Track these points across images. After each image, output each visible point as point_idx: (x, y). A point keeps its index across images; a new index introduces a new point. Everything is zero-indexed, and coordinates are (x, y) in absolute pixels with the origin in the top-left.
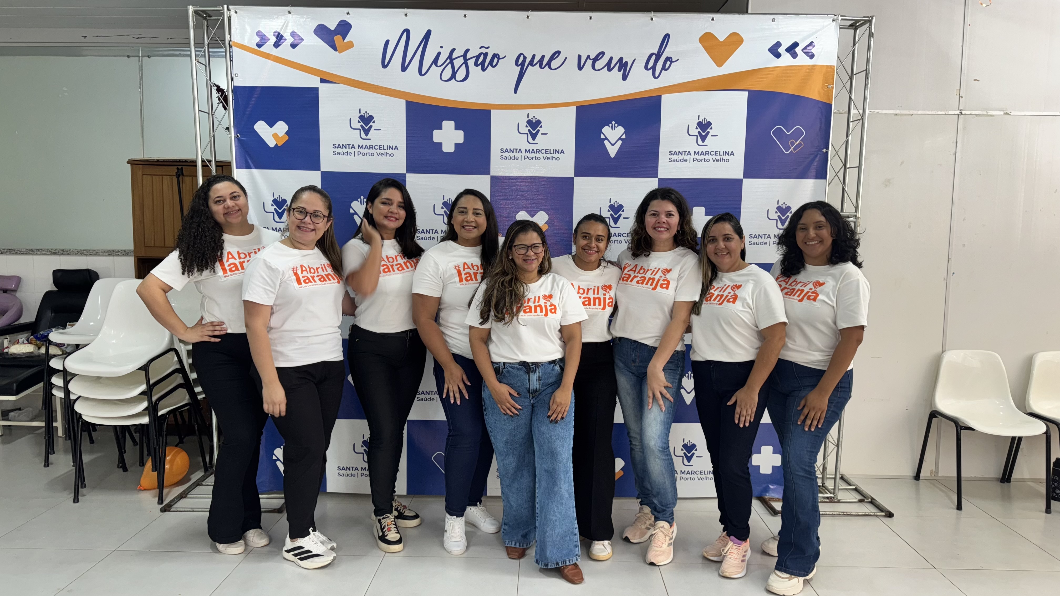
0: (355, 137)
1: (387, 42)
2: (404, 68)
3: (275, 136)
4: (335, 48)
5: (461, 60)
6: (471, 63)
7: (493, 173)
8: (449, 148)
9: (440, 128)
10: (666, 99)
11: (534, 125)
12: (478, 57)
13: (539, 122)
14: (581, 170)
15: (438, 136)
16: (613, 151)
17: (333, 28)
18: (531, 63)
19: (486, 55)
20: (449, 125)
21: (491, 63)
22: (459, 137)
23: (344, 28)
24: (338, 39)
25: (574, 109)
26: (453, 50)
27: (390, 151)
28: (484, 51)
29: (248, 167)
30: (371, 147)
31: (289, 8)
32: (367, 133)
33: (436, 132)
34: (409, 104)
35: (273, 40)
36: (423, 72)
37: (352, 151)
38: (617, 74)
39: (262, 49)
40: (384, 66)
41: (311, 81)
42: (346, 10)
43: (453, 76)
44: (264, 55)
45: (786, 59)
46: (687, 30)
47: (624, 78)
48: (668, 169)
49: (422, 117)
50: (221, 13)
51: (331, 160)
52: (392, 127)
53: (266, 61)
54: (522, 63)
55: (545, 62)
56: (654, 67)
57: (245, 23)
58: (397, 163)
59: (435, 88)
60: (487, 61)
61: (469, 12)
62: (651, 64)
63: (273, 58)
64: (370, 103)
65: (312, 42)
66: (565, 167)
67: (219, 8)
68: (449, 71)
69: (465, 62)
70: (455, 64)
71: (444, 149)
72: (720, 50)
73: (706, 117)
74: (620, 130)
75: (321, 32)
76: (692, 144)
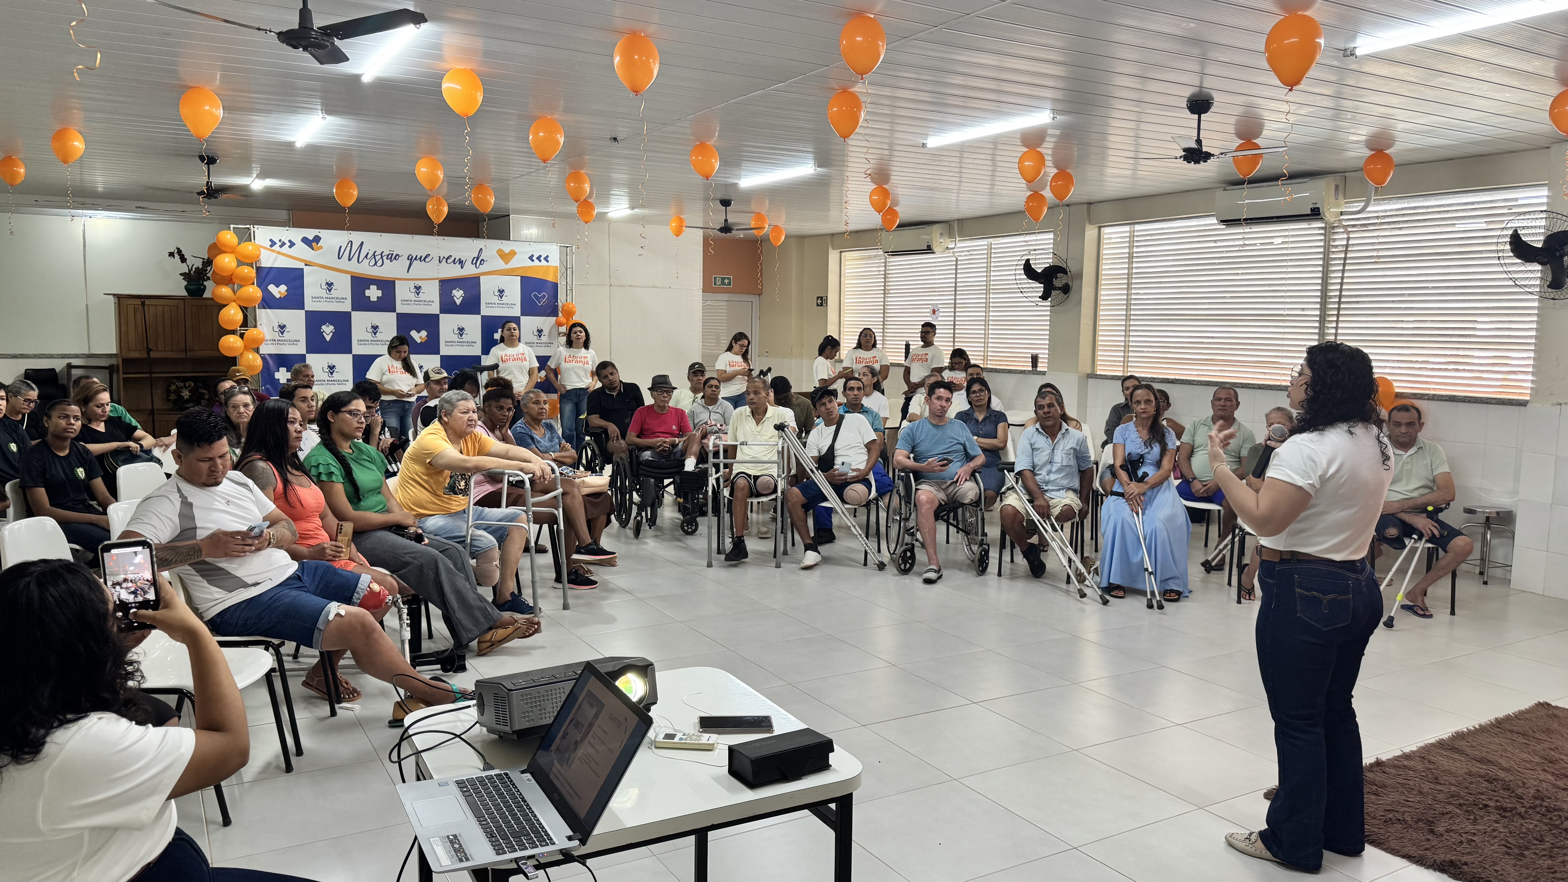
0: (324, 293)
1: (341, 247)
2: (350, 260)
3: (280, 292)
4: (313, 249)
5: (380, 256)
6: (385, 258)
7: (398, 311)
8: (374, 299)
9: (369, 289)
10: (482, 279)
11: (418, 288)
12: (388, 255)
13: (420, 287)
14: (443, 311)
15: (368, 293)
16: (459, 302)
17: (311, 239)
18: (415, 259)
19: (392, 254)
20: (373, 288)
21: (395, 258)
22: (379, 293)
23: (317, 239)
24: (314, 244)
25: (438, 281)
26: (375, 252)
27: (342, 300)
28: (391, 252)
29: (264, 308)
30: (332, 298)
31: (287, 228)
32: (330, 291)
33: (366, 291)
34: (352, 277)
35: (279, 244)
36: (360, 261)
37: (321, 300)
38: (458, 266)
39: (273, 248)
40: (339, 258)
41: (300, 265)
42: (319, 230)
43: (376, 264)
44: (273, 251)
45: (536, 262)
46: (491, 247)
47: (462, 268)
48: (485, 311)
49: (359, 283)
50: (249, 229)
51: (310, 305)
52: (344, 288)
53: (275, 254)
54: (411, 259)
55: (422, 259)
56: (476, 263)
57: (263, 234)
58: (346, 306)
59: (366, 269)
60: (393, 257)
61: (382, 234)
62: (474, 262)
63: (279, 253)
64: (332, 276)
65: (300, 246)
66: (435, 309)
67: (248, 226)
68: (373, 262)
69: (382, 258)
70: (376, 258)
71: (371, 300)
72: (506, 257)
73: (502, 287)
74: (461, 292)
75: (305, 240)
76: (496, 300)
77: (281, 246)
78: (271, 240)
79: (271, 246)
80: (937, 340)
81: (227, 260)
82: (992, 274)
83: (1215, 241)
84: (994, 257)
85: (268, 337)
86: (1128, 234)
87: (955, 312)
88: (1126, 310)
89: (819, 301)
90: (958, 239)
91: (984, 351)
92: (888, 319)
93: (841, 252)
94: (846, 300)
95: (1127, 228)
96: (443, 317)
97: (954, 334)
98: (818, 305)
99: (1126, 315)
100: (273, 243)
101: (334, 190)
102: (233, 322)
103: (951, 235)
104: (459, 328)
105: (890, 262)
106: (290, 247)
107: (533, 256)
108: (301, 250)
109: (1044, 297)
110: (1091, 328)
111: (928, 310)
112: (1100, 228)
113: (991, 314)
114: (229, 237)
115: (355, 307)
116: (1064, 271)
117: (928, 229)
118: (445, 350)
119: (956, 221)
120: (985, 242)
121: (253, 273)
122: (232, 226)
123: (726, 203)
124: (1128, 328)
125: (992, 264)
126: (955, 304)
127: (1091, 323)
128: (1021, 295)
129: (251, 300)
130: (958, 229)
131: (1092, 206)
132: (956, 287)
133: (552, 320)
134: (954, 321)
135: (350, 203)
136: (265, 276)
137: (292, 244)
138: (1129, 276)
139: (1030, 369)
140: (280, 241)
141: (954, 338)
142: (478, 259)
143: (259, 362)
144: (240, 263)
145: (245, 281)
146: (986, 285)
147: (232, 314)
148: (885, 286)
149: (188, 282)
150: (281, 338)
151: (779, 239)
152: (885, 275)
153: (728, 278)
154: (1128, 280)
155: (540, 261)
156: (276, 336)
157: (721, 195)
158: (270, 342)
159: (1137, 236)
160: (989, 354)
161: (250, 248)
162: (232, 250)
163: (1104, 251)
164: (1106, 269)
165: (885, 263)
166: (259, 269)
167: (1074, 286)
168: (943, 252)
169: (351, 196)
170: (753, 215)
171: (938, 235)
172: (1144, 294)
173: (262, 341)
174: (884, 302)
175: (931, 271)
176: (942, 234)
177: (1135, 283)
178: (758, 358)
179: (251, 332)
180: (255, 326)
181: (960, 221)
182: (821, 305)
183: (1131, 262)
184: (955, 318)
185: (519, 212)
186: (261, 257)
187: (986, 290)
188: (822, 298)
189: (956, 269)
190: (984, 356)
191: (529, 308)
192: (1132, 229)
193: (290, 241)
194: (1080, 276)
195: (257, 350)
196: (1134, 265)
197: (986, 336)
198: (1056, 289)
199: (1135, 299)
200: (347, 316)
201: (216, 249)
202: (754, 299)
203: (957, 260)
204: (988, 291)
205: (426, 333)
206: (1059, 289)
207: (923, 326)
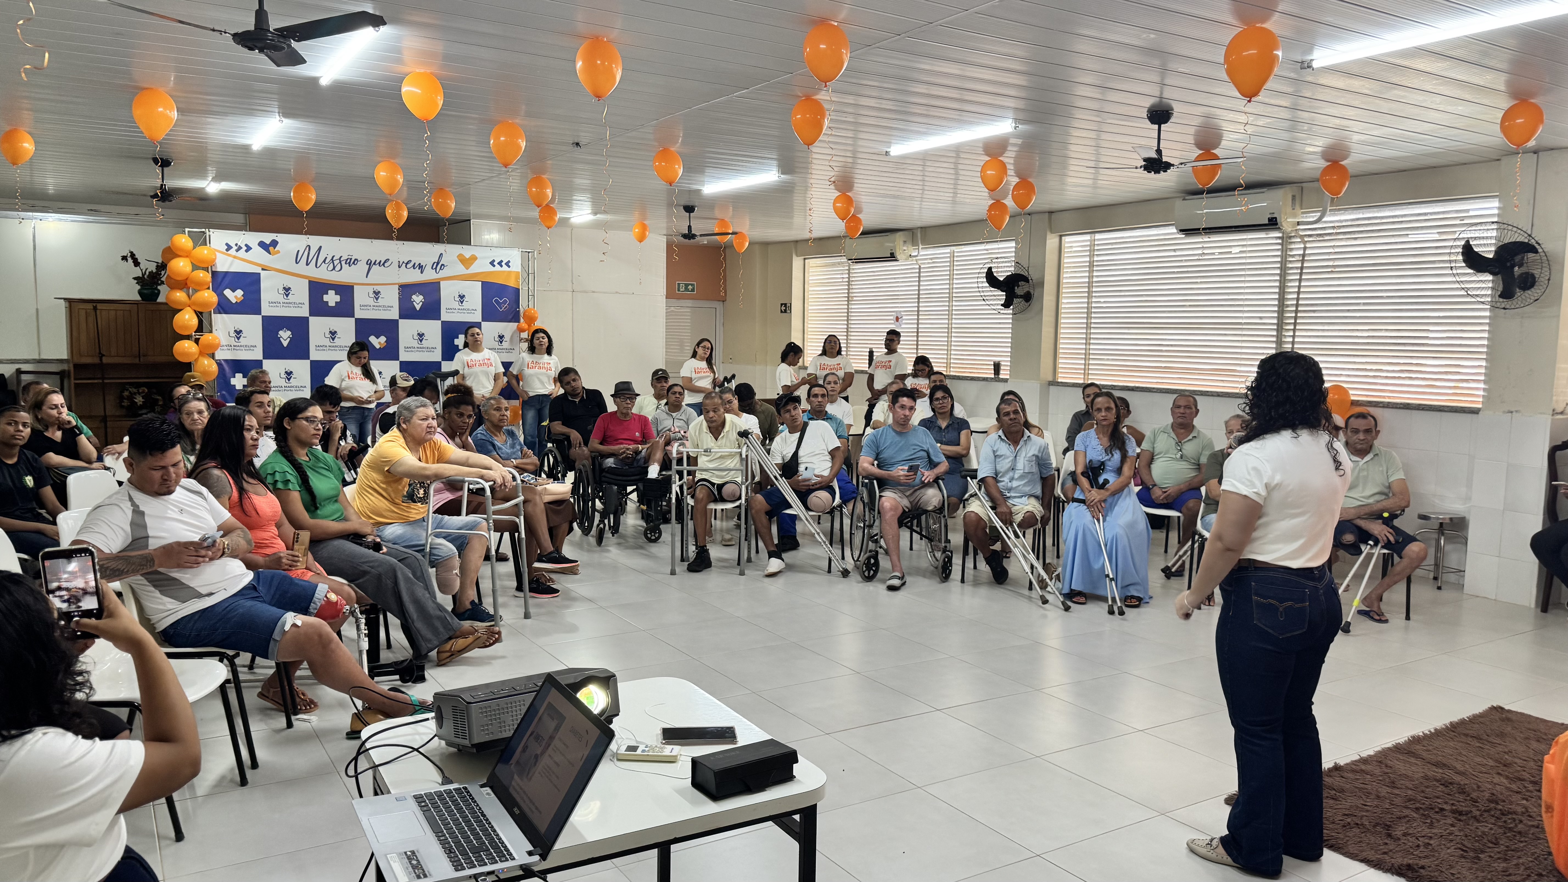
0: (281, 298)
1: (298, 251)
2: (307, 264)
3: (236, 297)
4: (270, 254)
5: (338, 261)
6: (343, 263)
7: (357, 316)
8: (332, 304)
9: (327, 294)
10: (442, 283)
11: (377, 293)
12: (347, 260)
13: (379, 292)
14: (403, 316)
15: (326, 298)
16: (418, 307)
17: (268, 243)
18: (374, 264)
19: (351, 259)
20: (331, 293)
21: (354, 263)
22: (338, 298)
23: (274, 243)
24: (271, 248)
25: (397, 286)
26: (333, 256)
27: (300, 305)
28: (350, 257)
29: (220, 313)
30: (289, 303)
31: (244, 232)
32: (287, 296)
33: (324, 296)
34: (309, 281)
35: (235, 248)
36: (318, 267)
37: (279, 305)
38: (418, 271)
39: (229, 252)
40: (297, 263)
41: (257, 270)
42: (276, 235)
43: (334, 269)
44: (229, 255)
45: (498, 268)
46: (451, 252)
47: (422, 272)
48: (445, 316)
49: (317, 289)
50: (204, 233)
51: (267, 310)
52: (301, 293)
53: (231, 259)
54: (370, 264)
55: (382, 263)
56: (436, 268)
57: (218, 238)
58: (304, 312)
59: (324, 274)
60: (351, 262)
61: (341, 238)
62: (434, 267)
63: (235, 257)
64: (289, 281)
65: (257, 250)
66: (394, 314)
67: (204, 230)
68: (331, 266)
69: (340, 262)
70: (334, 263)
71: (330, 305)
72: (467, 262)
73: (462, 293)
74: (421, 297)
75: (262, 244)
76: (456, 305)
77: (237, 251)
78: (227, 244)
79: (227, 250)
80: (900, 348)
81: (182, 264)
82: (955, 281)
83: (1174, 250)
84: (957, 265)
85: (223, 342)
86: (1088, 243)
87: (918, 319)
88: (1087, 318)
89: (783, 308)
90: (921, 246)
91: (947, 359)
92: (852, 326)
93: (805, 259)
94: (810, 307)
95: (1087, 237)
96: (403, 323)
97: (917, 341)
98: (782, 312)
99: (1087, 323)
100: (229, 248)
101: (292, 194)
102: (186, 327)
103: (914, 243)
104: (418, 334)
105: (853, 269)
106: (247, 251)
107: (494, 261)
108: (258, 254)
109: (1006, 305)
110: (1052, 335)
111: (892, 318)
112: (1061, 236)
113: (954, 321)
114: (183, 240)
115: (312, 313)
116: (1026, 279)
117: (891, 236)
118: (404, 356)
119: (919, 230)
120: (948, 250)
121: (206, 277)
122: (187, 230)
123: (689, 209)
124: (1088, 337)
125: (955, 272)
126: (918, 311)
127: (1052, 330)
128: (983, 303)
129: (206, 304)
130: (921, 236)
131: (1053, 216)
132: (919, 295)
133: (513, 326)
134: (918, 329)
135: (308, 206)
136: (221, 280)
137: (248, 249)
138: (1090, 284)
139: (993, 376)
140: (236, 245)
141: (917, 345)
142: (438, 263)
143: (215, 368)
144: (195, 267)
145: (200, 286)
146: (949, 293)
147: (187, 319)
148: (848, 293)
149: (141, 286)
150: (237, 344)
151: (743, 245)
152: (849, 282)
153: (692, 285)
154: (1089, 288)
155: (501, 266)
156: (233, 342)
157: (685, 201)
158: (226, 348)
159: (1098, 245)
160: (952, 361)
161: (206, 252)
162: (187, 254)
163: (1065, 261)
164: (1067, 277)
165: (849, 270)
166: (214, 274)
167: (1036, 294)
168: (906, 259)
169: (308, 200)
170: (716, 221)
171: (902, 243)
172: (1105, 302)
173: (217, 346)
174: (848, 309)
175: (895, 278)
176: (905, 242)
177: (1096, 292)
178: (721, 365)
179: (206, 338)
180: (211, 332)
181: (924, 229)
182: (785, 311)
183: (1091, 271)
184: (918, 325)
185: (479, 217)
186: (217, 261)
187: (949, 297)
188: (785, 305)
189: (919, 277)
190: (947, 363)
191: (490, 314)
192: (1093, 238)
193: (246, 245)
194: (1041, 284)
195: (213, 356)
196: (1095, 274)
197: (949, 343)
198: (1017, 297)
199: (1095, 307)
200: (304, 322)
201: (170, 253)
202: (718, 305)
203: (920, 268)
204: (950, 299)
205: (385, 339)
206: (1021, 297)
207: (888, 333)
